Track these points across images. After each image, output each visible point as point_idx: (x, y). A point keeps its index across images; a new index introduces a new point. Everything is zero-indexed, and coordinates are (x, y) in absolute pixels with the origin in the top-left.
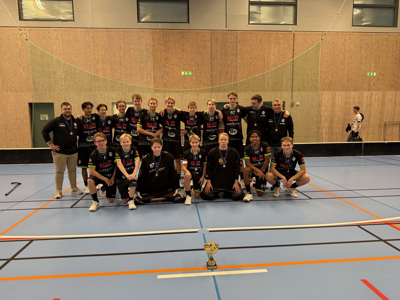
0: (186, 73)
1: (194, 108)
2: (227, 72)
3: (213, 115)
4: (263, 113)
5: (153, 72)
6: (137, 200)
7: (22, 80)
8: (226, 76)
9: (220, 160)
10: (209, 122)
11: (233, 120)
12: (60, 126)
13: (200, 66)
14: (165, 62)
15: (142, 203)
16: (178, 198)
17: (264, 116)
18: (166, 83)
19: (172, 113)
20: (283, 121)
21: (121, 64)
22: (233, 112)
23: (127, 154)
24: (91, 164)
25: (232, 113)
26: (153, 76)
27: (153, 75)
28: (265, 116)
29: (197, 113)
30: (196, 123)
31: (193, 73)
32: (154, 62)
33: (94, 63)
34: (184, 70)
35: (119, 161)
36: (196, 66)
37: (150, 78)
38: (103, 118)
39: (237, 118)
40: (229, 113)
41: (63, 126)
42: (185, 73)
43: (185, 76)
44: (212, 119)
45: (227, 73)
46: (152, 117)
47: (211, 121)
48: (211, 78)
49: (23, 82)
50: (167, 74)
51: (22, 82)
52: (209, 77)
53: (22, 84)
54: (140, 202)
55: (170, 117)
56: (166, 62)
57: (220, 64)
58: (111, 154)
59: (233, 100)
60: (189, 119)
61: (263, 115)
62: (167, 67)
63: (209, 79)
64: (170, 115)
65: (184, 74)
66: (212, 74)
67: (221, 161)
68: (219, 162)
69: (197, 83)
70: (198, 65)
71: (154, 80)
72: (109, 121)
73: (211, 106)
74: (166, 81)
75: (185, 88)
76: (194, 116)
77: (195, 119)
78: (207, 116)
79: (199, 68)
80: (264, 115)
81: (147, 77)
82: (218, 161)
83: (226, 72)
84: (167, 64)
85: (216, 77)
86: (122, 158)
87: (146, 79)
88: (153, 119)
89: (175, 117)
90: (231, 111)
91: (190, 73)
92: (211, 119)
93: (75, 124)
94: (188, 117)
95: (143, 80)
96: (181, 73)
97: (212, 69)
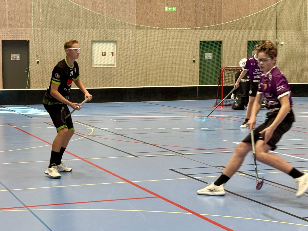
5: (135, 8)
8: (211, 12)
18: (149, 19)
27: (135, 11)
34: (167, 5)
36: (180, 1)
37: (133, 13)
42: (168, 8)
43: (168, 12)
48: (195, 14)
50: (150, 9)
66: (196, 9)
69: (181, 19)
71: (137, 16)
75: (168, 24)
79: (183, 3)
81: (129, 13)
83: (211, 8)
85: (200, 13)
96: (164, 9)
97: (196, 5)
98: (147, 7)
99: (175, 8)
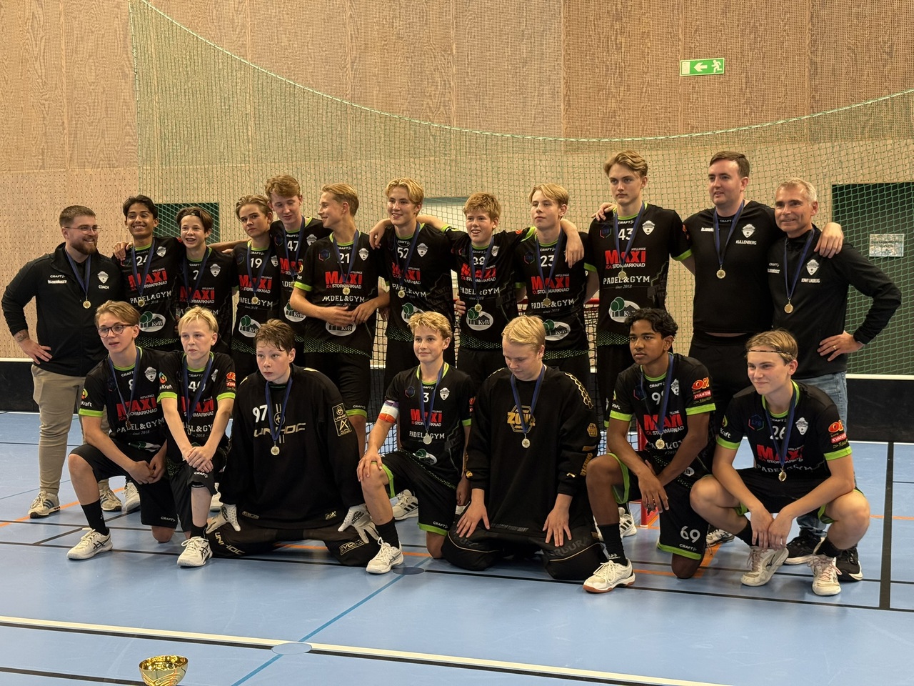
0: (699, 67)
1: (481, 218)
2: (891, 47)
3: (554, 246)
4: (748, 230)
5: (563, 74)
6: (220, 542)
7: (128, 128)
8: (884, 66)
9: (511, 415)
10: (537, 274)
11: (626, 266)
12: (49, 282)
13: (761, 30)
14: (612, 27)
15: (237, 551)
16: (351, 545)
17: (749, 242)
18: (614, 112)
19: (411, 236)
20: (812, 267)
21: (446, 49)
22: (626, 234)
23: (196, 380)
24: (87, 404)
25: (623, 237)
26: (563, 91)
27: (563, 86)
28: (754, 243)
29: (501, 239)
30: (497, 276)
31: (728, 65)
32: (568, 33)
33: (354, 55)
34: (691, 54)
35: (169, 401)
36: (743, 32)
37: (553, 96)
38: (196, 256)
39: (639, 257)
40: (614, 236)
41: (58, 282)
42: (693, 65)
43: (694, 78)
44: (548, 262)
45: (890, 54)
46: (342, 251)
47: (546, 270)
48: (811, 78)
49: (131, 133)
50: (621, 75)
51: (128, 134)
52: (802, 75)
53: (128, 139)
54: (229, 548)
55: (405, 252)
56: (617, 25)
57: (857, 15)
58: (150, 374)
59: (620, 186)
60: (468, 260)
61: (744, 238)
62: (619, 48)
63: (803, 84)
64: (404, 245)
65: (692, 70)
66: (818, 60)
67: (513, 418)
68: (510, 421)
69: (747, 102)
70: (755, 29)
71: (569, 104)
72: (215, 265)
73: (540, 207)
74: (612, 104)
75: (693, 127)
76: (486, 250)
77: (491, 260)
78: (534, 249)
79: (756, 39)
80: (751, 238)
81: (541, 95)
82: (507, 417)
83: (886, 48)
84: (622, 33)
85: (833, 73)
86: (180, 390)
87: (536, 100)
88: (345, 258)
89: (419, 251)
90: (621, 227)
91: (717, 66)
92: (546, 261)
93: (103, 277)
94: (467, 252)
95: (525, 104)
96: (678, 69)
97: (815, 42)
98: (607, 68)
99: (721, 61)
